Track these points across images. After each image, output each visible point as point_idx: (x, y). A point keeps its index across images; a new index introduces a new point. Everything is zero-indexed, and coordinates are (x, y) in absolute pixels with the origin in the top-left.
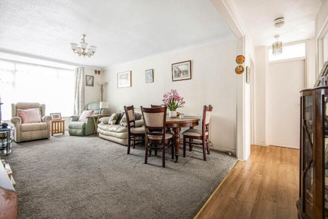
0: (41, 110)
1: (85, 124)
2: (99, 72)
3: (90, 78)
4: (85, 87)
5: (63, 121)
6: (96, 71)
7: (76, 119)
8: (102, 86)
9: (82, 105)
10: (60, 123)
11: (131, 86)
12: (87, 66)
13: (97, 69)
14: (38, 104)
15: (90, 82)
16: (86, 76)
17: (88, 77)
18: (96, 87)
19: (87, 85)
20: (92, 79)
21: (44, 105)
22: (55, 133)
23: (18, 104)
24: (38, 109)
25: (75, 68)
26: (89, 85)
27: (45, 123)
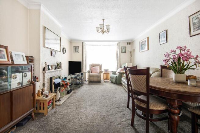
0: (100, 67)
1: (117, 76)
2: (130, 43)
3: (124, 48)
4: (121, 53)
5: (109, 74)
6: (127, 43)
7: (114, 73)
8: (131, 52)
9: (119, 65)
10: (107, 75)
11: (148, 49)
12: (122, 41)
13: (129, 42)
14: (99, 64)
15: (124, 51)
16: (122, 47)
17: (123, 48)
18: (128, 53)
19: (122, 52)
20: (125, 49)
21: (101, 65)
22: (105, 80)
23: (92, 64)
24: (98, 67)
25: (116, 43)
26: (124, 53)
27: (99, 74)
